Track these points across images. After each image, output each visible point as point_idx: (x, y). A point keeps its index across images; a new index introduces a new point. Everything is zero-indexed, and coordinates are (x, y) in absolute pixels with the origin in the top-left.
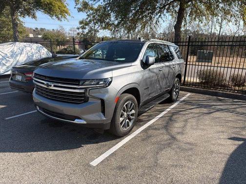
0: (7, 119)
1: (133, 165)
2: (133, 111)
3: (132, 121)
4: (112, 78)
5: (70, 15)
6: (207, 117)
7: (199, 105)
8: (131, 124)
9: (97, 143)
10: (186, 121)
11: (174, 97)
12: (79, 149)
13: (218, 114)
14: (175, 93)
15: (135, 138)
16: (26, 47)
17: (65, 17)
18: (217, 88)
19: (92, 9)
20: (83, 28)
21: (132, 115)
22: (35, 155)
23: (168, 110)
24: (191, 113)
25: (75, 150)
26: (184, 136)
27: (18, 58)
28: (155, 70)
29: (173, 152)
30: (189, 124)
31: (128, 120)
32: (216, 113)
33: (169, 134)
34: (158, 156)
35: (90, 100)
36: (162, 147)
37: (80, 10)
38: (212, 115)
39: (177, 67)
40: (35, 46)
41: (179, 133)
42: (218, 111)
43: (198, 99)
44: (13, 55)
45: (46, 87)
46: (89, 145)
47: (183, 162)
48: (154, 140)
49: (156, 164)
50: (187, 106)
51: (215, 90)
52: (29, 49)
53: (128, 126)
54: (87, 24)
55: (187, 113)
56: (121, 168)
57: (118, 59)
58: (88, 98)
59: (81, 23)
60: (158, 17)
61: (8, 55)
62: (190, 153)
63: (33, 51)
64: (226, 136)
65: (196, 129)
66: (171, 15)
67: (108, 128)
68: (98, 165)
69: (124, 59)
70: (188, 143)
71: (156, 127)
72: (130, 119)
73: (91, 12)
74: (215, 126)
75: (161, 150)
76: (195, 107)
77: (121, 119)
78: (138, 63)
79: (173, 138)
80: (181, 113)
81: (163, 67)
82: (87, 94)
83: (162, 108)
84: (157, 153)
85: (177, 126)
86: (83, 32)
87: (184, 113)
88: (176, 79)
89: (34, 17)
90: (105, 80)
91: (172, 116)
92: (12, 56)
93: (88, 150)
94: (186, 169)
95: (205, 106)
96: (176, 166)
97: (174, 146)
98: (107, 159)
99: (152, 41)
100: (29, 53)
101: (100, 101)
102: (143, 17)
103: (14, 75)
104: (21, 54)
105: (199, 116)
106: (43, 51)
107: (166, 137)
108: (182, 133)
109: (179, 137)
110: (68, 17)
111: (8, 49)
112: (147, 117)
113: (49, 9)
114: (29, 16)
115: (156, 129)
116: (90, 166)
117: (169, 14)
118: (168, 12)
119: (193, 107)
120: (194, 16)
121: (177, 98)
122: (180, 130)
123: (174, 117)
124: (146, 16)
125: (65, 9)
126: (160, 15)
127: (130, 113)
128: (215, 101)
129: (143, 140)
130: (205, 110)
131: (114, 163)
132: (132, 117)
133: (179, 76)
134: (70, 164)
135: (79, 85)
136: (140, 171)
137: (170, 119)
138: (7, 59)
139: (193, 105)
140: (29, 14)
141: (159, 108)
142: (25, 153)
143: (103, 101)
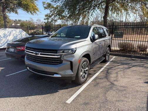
0: (7, 76)
1: (93, 102)
2: (87, 68)
3: (87, 74)
4: (76, 48)
5: (39, 11)
6: (128, 70)
7: (122, 63)
8: (86, 76)
9: (67, 88)
10: (117, 73)
12: (57, 93)
13: (134, 68)
14: (107, 57)
15: (89, 85)
16: (12, 31)
17: (36, 13)
18: (131, 53)
19: (53, 7)
20: (48, 19)
21: (87, 70)
22: (30, 98)
23: (105, 67)
24: (119, 68)
25: (55, 94)
26: (118, 82)
27: (8, 38)
28: (98, 43)
29: (115, 93)
30: (119, 75)
31: (84, 74)
32: (133, 67)
33: (109, 81)
34: (106, 95)
35: (64, 62)
36: (107, 89)
37: (45, 8)
38: (131, 69)
39: (108, 41)
40: (18, 30)
41: (115, 81)
42: (134, 66)
43: (120, 60)
44: (5, 36)
45: (35, 55)
46: (63, 90)
47: (122, 99)
48: (101, 85)
49: (106, 101)
50: (115, 64)
51: (130, 54)
52: (14, 32)
53: (85, 77)
54: (50, 17)
55: (116, 68)
56: (86, 104)
57: (76, 37)
59: (46, 16)
61: (2, 36)
62: (125, 92)
63: (17, 33)
64: (142, 81)
65: (124, 78)
66: (100, 10)
67: (74, 79)
68: (71, 103)
69: (79, 37)
70: (122, 87)
71: (100, 77)
73: (52, 9)
74: (134, 75)
75: (107, 91)
77: (81, 73)
79: (112, 84)
80: (113, 68)
81: (101, 41)
83: (101, 66)
84: (105, 93)
85: (113, 76)
86: (48, 21)
87: (115, 68)
88: (108, 48)
89: (16, 13)
91: (108, 71)
92: (4, 37)
93: (63, 93)
94: (125, 102)
95: (126, 64)
96: (119, 101)
97: (114, 89)
98: (76, 99)
99: (95, 25)
100: (15, 35)
101: (69, 63)
102: (83, 12)
104: (10, 35)
105: (124, 70)
106: (23, 33)
107: (108, 83)
108: (117, 81)
109: (115, 83)
110: (37, 12)
111: (2, 33)
112: (93, 72)
113: (26, 8)
114: (13, 12)
115: (100, 79)
116: (67, 104)
117: (99, 10)
119: (119, 65)
121: (108, 59)
122: (115, 79)
123: (109, 71)
124: (85, 11)
125: (36, 8)
126: (94, 11)
127: (86, 69)
128: (130, 60)
129: (95, 86)
130: (126, 66)
131: (81, 101)
132: (86, 72)
133: (109, 46)
134: (54, 103)
135: (57, 53)
136: (98, 105)
138: (1, 39)
139: (118, 63)
140: (13, 11)
141: (99, 66)
142: (24, 98)
143: (71, 63)
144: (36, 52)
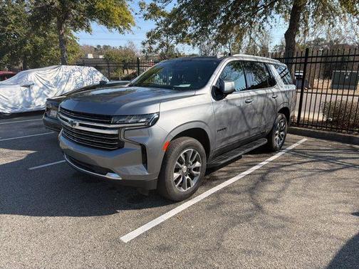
0: (31, 169)
1: (183, 245)
2: (198, 164)
3: (196, 179)
5: (135, 25)
6: (325, 177)
7: (317, 156)
8: (193, 183)
9: (139, 208)
10: (288, 182)
11: (276, 144)
12: (112, 215)
13: (345, 173)
14: (277, 137)
15: (198, 204)
16: (74, 71)
17: (129, 29)
18: (353, 131)
19: (163, 14)
20: (152, 42)
21: (196, 169)
22: (50, 220)
23: (264, 163)
24: (300, 169)
25: (106, 217)
26: (276, 206)
27: (63, 87)
28: (237, 102)
29: (251, 230)
30: (291, 188)
31: (188, 177)
32: (343, 170)
33: (253, 200)
34: (226, 234)
35: (127, 146)
36: (236, 220)
37: (147, 17)
38: (334, 174)
39: (280, 97)
40: (86, 69)
41: (269, 200)
42: (347, 167)
43: (318, 148)
44: (58, 82)
45: (70, 125)
46: (127, 212)
47: (263, 247)
48: (226, 208)
49: (219, 246)
50: (297, 158)
51: (349, 134)
52: (78, 74)
53: (189, 185)
54: (157, 36)
55: (293, 169)
56: (163, 249)
57: (181, 86)
58: (123, 142)
59: (149, 35)
60: (261, 20)
61: (51, 82)
62: (279, 232)
63: (84, 77)
64: (349, 208)
65: (302, 195)
66: (283, 17)
67: (154, 187)
68: (130, 242)
69: (188, 85)
70: (281, 217)
71: (236, 189)
72: (192, 176)
73: (163, 19)
74: (335, 191)
75: (234, 224)
76: (308, 160)
77: (176, 175)
78: (207, 90)
79: (259, 208)
80: (284, 169)
81: (252, 96)
82: (122, 136)
83: (255, 160)
84: (226, 230)
85: (271, 188)
86: (151, 48)
87: (289, 169)
88: (280, 116)
89: (88, 30)
90: (148, 116)
91: (266, 174)
92: (56, 84)
93: (124, 218)
94: (265, 258)
95: (327, 160)
96: (250, 252)
97: (255, 221)
98: (146, 233)
99: (236, 57)
100: (78, 80)
101: (139, 148)
102: (238, 23)
103: (48, 109)
104: (68, 81)
105: (312, 175)
106: (97, 77)
107: (247, 206)
108: (275, 201)
109: (267, 207)
110: (132, 28)
111: (51, 75)
112: (226, 173)
113: (106, 18)
114: (82, 29)
115: (234, 192)
116: (120, 242)
117: (279, 15)
118: (278, 12)
119: (305, 160)
120: (321, 16)
121: (282, 144)
122: (272, 196)
123: (270, 174)
124: (243, 21)
125: (128, 17)
126: (266, 18)
127: (193, 167)
128: (346, 151)
129: (209, 208)
130: (324, 166)
131: (155, 240)
132: (195, 172)
133: (285, 111)
134: (92, 237)
135: (109, 123)
136: (191, 255)
137: (263, 178)
138: (50, 88)
139: (306, 157)
140: (81, 26)
141: (249, 160)
142: (38, 218)
143: (144, 149)
144: (73, 120)
